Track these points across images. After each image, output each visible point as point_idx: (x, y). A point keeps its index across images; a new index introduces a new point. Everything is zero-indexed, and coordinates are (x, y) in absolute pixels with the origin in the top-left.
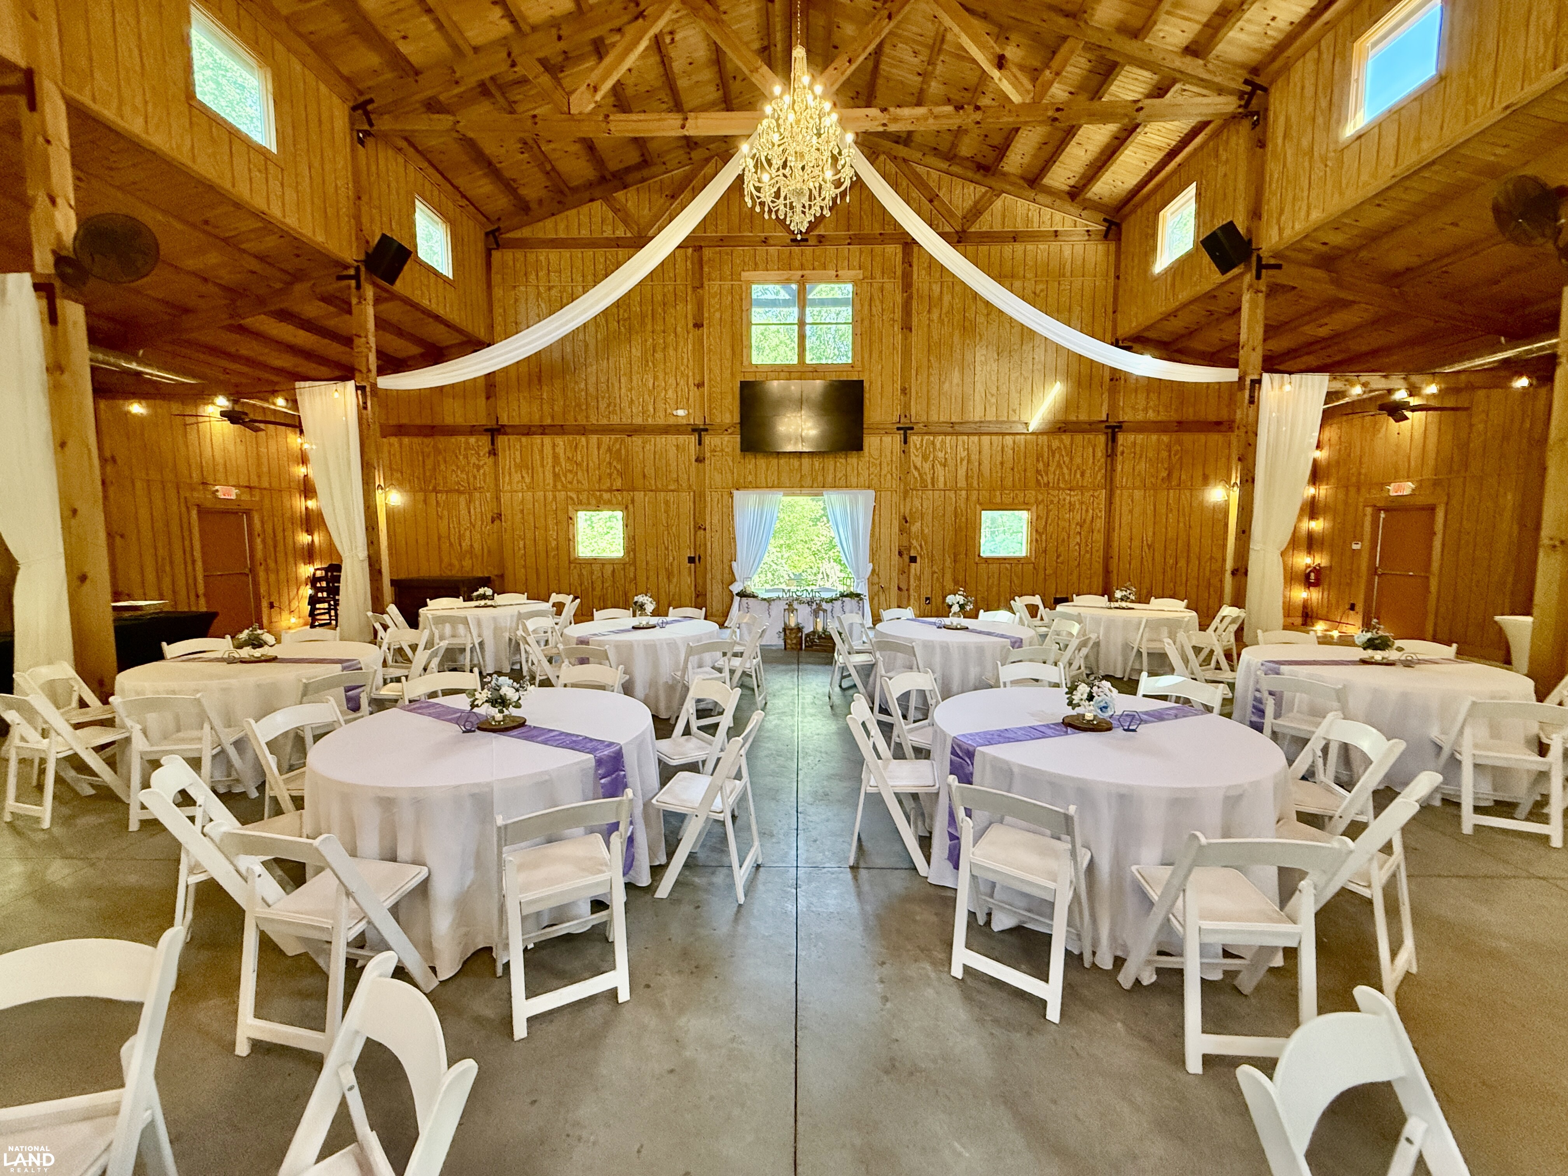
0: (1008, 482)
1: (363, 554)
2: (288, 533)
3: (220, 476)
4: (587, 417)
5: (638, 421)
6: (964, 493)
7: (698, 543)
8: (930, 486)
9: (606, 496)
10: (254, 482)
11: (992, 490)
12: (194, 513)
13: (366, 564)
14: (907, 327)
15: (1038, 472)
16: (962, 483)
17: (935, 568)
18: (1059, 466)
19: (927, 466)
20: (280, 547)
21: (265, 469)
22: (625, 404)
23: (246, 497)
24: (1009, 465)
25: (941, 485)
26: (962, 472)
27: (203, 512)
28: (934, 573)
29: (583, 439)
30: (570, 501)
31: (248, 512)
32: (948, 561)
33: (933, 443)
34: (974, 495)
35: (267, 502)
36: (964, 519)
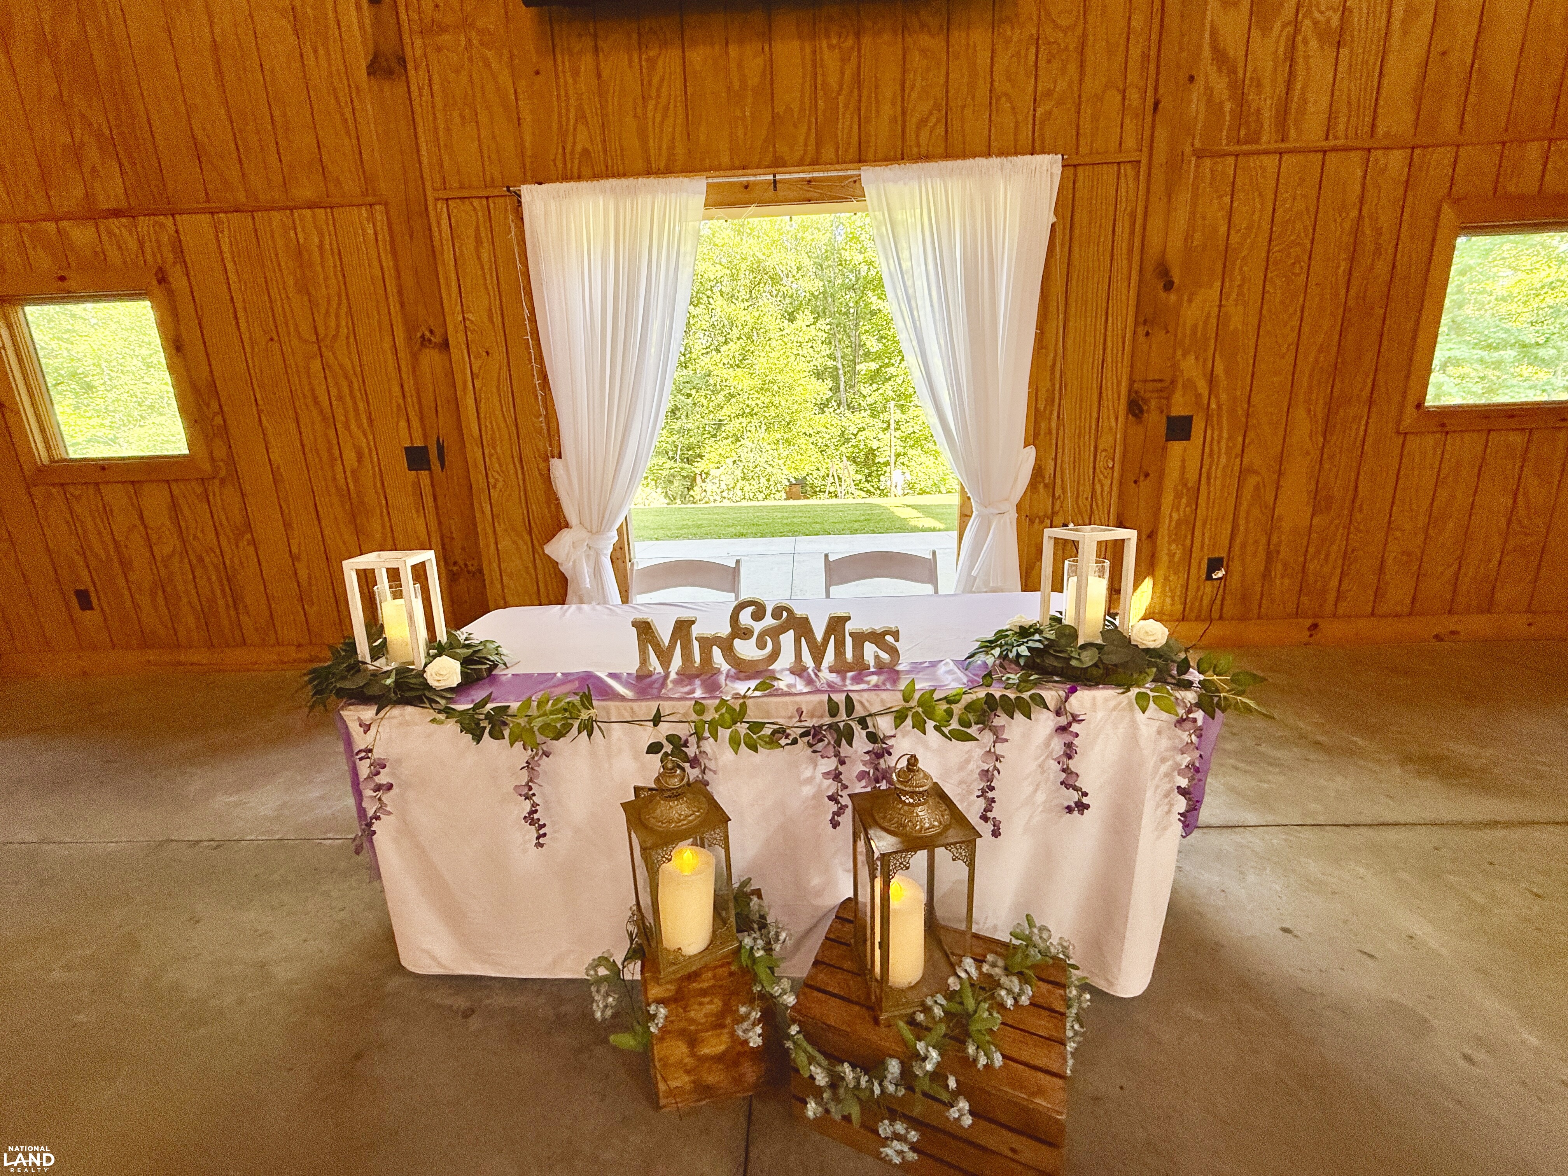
6: (1397, 158)
7: (428, 399)
8: (1267, 139)
9: (82, 237)
16: (1396, 120)
17: (1253, 457)
25: (1314, 131)
28: (1244, 473)
32: (1303, 430)
34: (1436, 172)
36: (1382, 267)
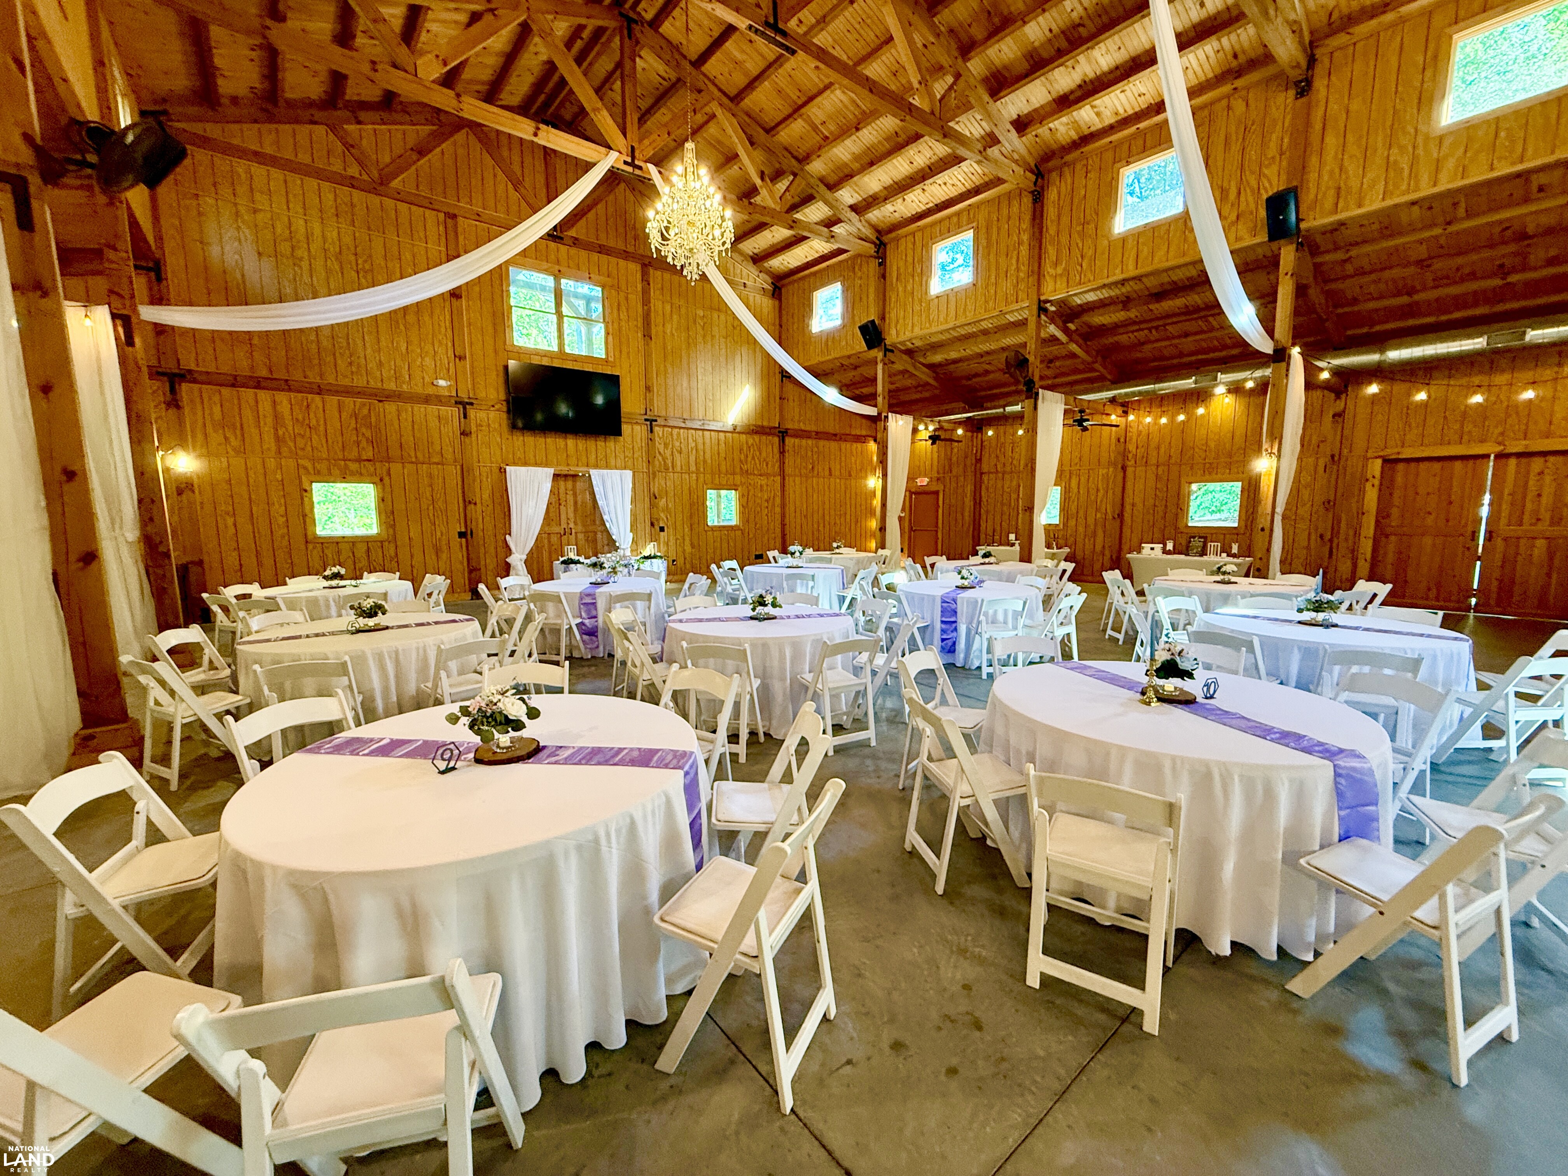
0: (723, 468)
4: (321, 376)
5: (392, 386)
6: (694, 475)
7: (469, 518)
8: (671, 469)
9: (354, 466)
11: (713, 474)
14: (648, 336)
15: (741, 461)
16: (693, 468)
17: (678, 535)
18: (753, 458)
19: (668, 453)
22: (372, 365)
24: (723, 455)
25: (679, 469)
26: (692, 458)
28: (677, 539)
29: (317, 398)
30: (302, 471)
32: (686, 530)
33: (672, 434)
34: (701, 480)
36: (695, 497)
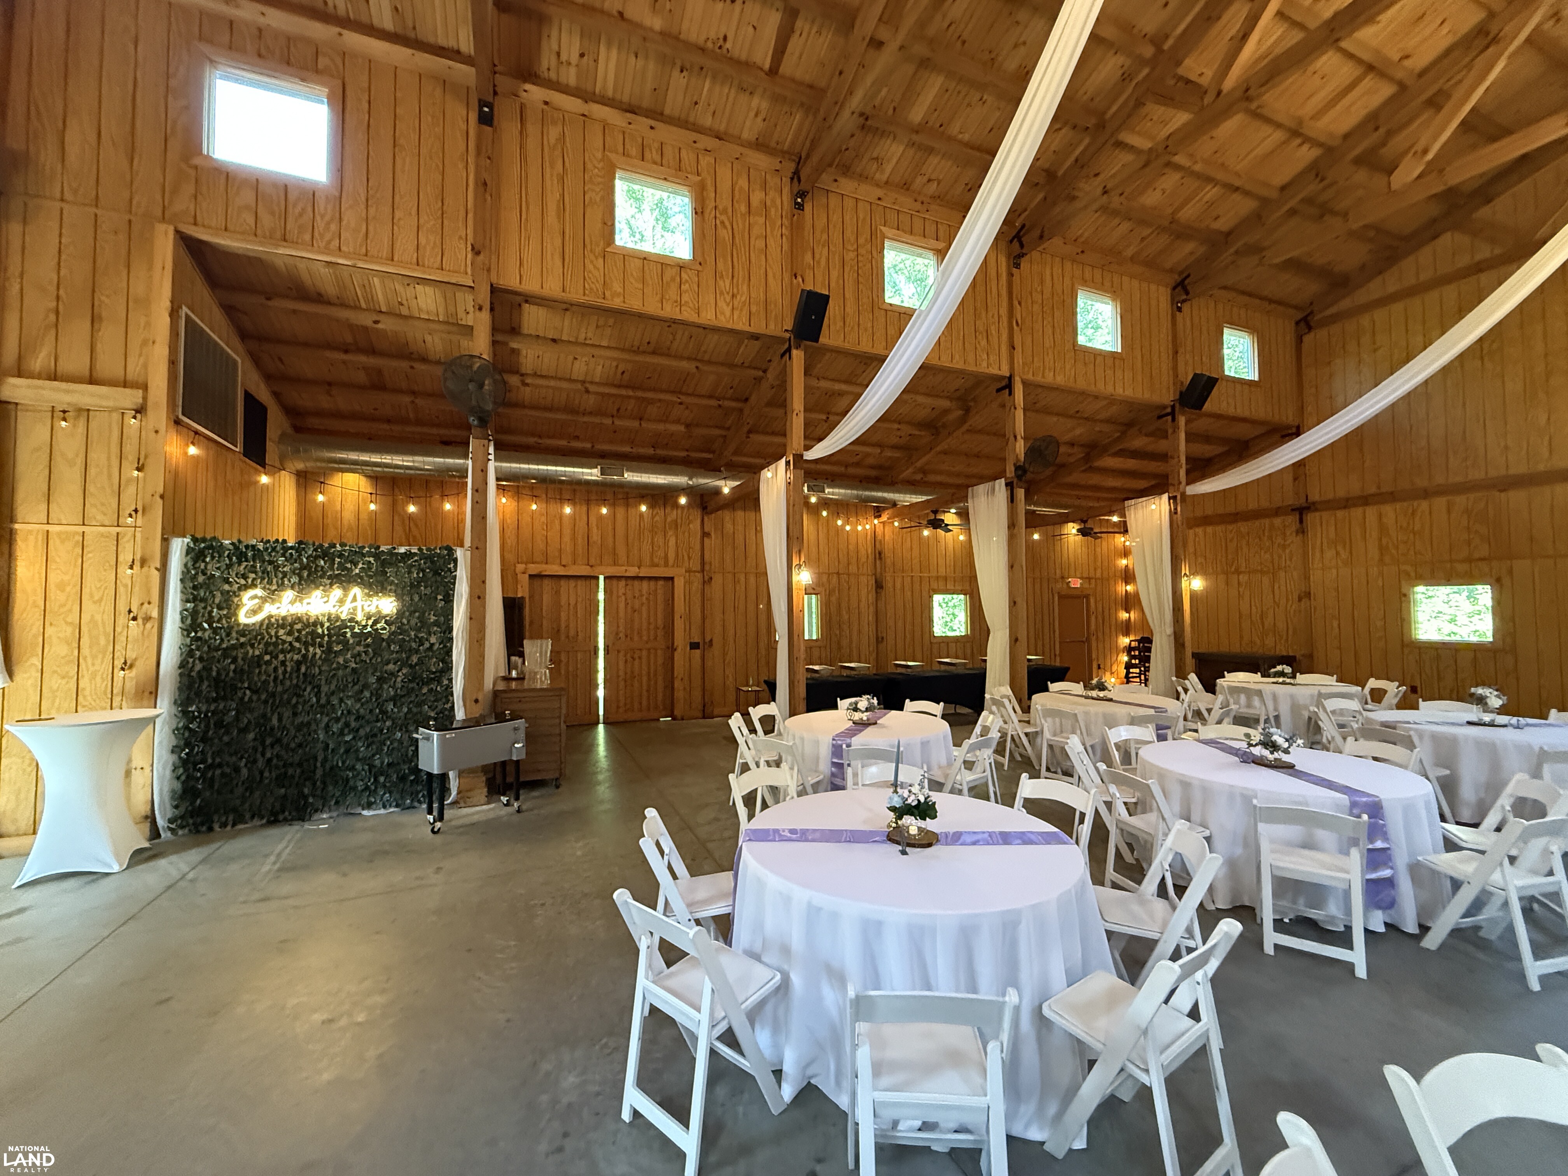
1: (1169, 630)
2: (1113, 611)
3: (1072, 572)
4: (1430, 479)
10: (1092, 575)
12: (1056, 598)
13: (1172, 638)
20: (1107, 624)
21: (1099, 564)
22: (1495, 453)
23: (1086, 586)
27: (1061, 597)
29: (1425, 504)
30: (1403, 576)
31: (1087, 597)
35: (1099, 588)
